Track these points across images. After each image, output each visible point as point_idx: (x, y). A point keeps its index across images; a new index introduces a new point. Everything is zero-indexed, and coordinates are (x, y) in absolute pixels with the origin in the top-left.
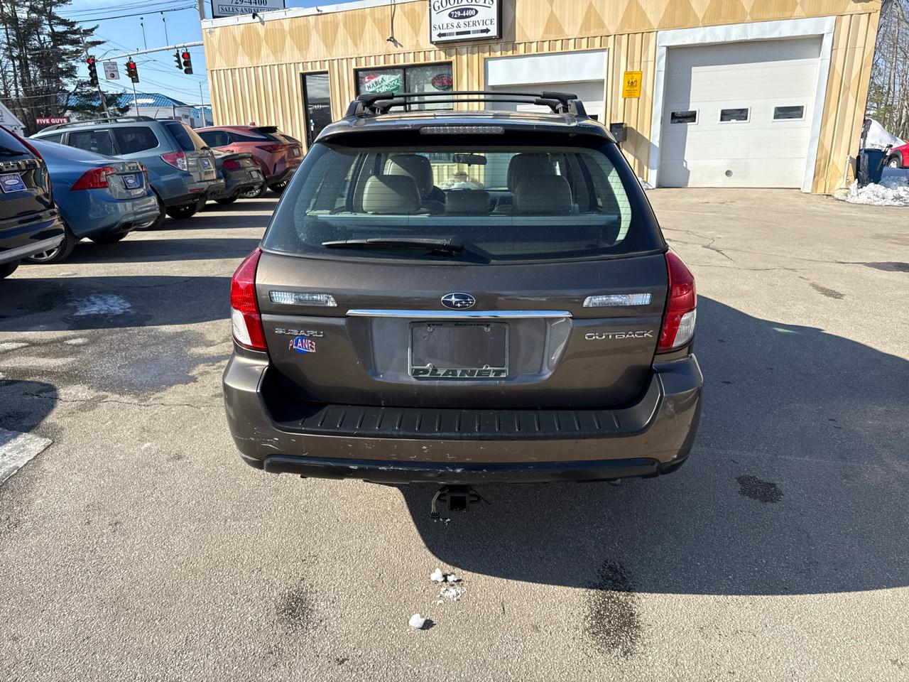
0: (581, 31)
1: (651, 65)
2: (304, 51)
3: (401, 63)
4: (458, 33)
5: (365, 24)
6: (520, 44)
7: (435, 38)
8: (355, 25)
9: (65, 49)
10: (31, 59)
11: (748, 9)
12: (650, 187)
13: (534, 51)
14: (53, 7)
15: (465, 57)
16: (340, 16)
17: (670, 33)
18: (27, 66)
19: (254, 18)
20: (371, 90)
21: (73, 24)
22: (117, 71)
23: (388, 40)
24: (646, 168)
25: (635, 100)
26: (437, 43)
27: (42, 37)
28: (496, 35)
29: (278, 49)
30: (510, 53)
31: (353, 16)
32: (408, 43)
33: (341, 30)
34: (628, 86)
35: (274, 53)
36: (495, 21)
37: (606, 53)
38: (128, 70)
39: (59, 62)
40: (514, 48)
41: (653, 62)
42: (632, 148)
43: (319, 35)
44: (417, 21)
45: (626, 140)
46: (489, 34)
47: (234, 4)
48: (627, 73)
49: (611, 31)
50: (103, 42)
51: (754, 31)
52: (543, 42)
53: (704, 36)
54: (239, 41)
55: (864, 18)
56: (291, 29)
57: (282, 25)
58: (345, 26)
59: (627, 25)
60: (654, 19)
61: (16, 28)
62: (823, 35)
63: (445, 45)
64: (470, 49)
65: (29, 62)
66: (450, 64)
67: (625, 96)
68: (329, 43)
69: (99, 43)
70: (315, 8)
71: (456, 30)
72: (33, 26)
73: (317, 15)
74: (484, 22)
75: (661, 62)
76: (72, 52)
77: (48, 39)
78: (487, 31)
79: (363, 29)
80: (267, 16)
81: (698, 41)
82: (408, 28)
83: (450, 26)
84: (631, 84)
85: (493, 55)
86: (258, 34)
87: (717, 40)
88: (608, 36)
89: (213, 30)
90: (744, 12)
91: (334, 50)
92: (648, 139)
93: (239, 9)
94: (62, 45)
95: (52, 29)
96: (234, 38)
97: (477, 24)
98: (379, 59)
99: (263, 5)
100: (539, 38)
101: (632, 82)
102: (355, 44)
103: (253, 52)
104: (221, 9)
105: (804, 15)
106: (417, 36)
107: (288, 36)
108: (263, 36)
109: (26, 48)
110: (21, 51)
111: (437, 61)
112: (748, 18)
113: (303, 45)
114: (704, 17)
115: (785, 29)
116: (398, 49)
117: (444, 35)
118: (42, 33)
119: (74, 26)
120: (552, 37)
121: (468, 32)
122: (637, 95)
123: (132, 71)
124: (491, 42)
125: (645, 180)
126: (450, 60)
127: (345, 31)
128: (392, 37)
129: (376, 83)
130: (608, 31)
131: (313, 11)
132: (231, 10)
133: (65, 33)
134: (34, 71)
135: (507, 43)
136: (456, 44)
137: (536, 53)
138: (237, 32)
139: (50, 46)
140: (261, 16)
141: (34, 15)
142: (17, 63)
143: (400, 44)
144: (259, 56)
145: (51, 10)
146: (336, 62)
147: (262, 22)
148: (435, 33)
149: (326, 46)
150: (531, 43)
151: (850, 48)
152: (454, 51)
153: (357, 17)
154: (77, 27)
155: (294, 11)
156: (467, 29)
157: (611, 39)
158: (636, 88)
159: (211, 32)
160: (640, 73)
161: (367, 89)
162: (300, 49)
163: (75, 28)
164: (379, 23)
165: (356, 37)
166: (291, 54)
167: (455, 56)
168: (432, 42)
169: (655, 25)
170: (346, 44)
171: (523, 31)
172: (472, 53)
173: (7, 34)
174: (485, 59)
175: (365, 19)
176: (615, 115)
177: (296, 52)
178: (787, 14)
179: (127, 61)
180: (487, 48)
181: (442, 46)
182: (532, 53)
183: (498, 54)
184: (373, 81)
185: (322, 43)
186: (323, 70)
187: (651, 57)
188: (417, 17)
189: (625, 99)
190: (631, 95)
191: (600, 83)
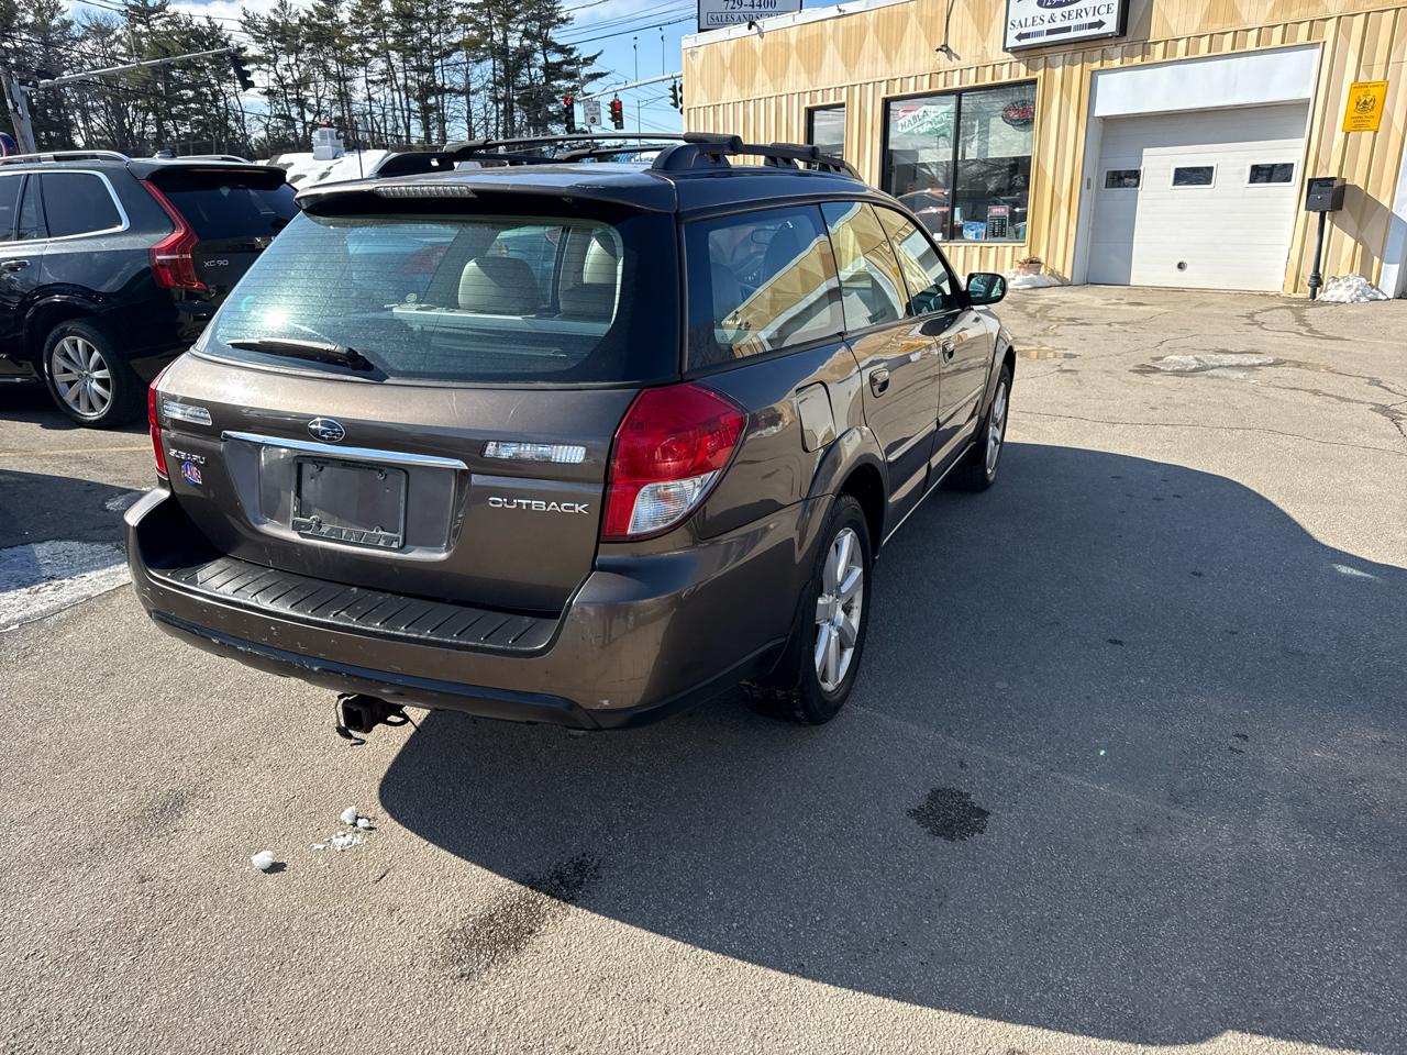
0: (1272, 14)
2: (814, 75)
3: (956, 85)
4: (1050, 32)
5: (907, 24)
6: (1156, 43)
7: (1012, 42)
8: (890, 30)
9: (560, 86)
10: (518, 101)
12: (1381, 296)
13: (1181, 54)
14: (550, 30)
15: (1058, 71)
16: (871, 17)
18: (512, 111)
19: (750, 28)
20: (905, 130)
21: (571, 51)
22: (599, 114)
23: (937, 50)
24: (1376, 260)
25: (1367, 136)
26: (1015, 51)
27: (533, 73)
28: (1114, 30)
29: (777, 75)
30: (1137, 60)
31: (890, 16)
32: (968, 53)
33: (870, 37)
34: (1356, 110)
35: (773, 78)
36: (1115, 8)
37: (1317, 52)
38: (612, 112)
39: (549, 104)
40: (1146, 51)
42: (1351, 223)
43: (838, 48)
44: (987, 16)
45: (1341, 209)
46: (1103, 30)
47: (729, 10)
48: (1356, 85)
49: (1332, 10)
50: (607, 74)
52: (1200, 37)
54: (727, 63)
56: (799, 41)
57: (787, 36)
58: (876, 32)
61: (505, 62)
63: (1028, 53)
64: (1068, 57)
65: (515, 105)
66: (1034, 82)
67: (1349, 128)
68: (850, 59)
69: (601, 75)
70: (835, 7)
71: (1047, 26)
72: (525, 55)
73: (838, 17)
74: (1096, 10)
76: (568, 89)
77: (540, 73)
78: (1100, 24)
79: (902, 32)
80: (767, 24)
82: (971, 28)
83: (1038, 20)
84: (1363, 106)
85: (1107, 65)
86: (754, 51)
88: (1326, 19)
89: (695, 49)
91: (857, 69)
92: (1387, 206)
93: (736, 16)
94: (555, 80)
95: (546, 60)
96: (722, 60)
97: (1084, 14)
98: (922, 80)
99: (770, 9)
100: (1192, 31)
101: (1365, 103)
102: (888, 58)
103: (745, 79)
104: (710, 19)
106: (983, 40)
107: (794, 52)
108: (760, 55)
109: (515, 88)
110: (508, 90)
111: (1013, 79)
113: (812, 63)
116: (952, 64)
117: (1027, 36)
118: (534, 66)
119: (571, 54)
120: (1216, 28)
121: (1068, 29)
122: (1373, 124)
123: (616, 111)
124: (1105, 42)
125: (1373, 283)
126: (1033, 77)
127: (876, 40)
128: (946, 45)
129: (914, 118)
130: (1327, 10)
131: (833, 11)
132: (724, 18)
133: (560, 64)
134: (519, 116)
135: (1133, 43)
136: (1045, 50)
137: (1185, 58)
138: (727, 50)
139: (541, 83)
140: (760, 25)
141: (526, 42)
142: (501, 106)
143: (955, 55)
144: (752, 85)
145: (547, 33)
146: (857, 88)
147: (761, 34)
148: (1012, 34)
149: (846, 66)
150: (1177, 40)
152: (1041, 61)
153: (895, 17)
154: (575, 54)
155: (809, 14)
156: (1066, 24)
157: (1331, 25)
158: (1373, 113)
159: (692, 54)
160: (1385, 84)
161: (900, 129)
162: (809, 72)
163: (572, 57)
164: (927, 24)
165: (891, 47)
166: (796, 81)
167: (1042, 70)
168: (1005, 49)
170: (874, 60)
171: (1165, 21)
172: (1072, 64)
173: (494, 69)
174: (1093, 72)
175: (907, 18)
176: (1325, 164)
177: (803, 76)
179: (610, 99)
180: (1098, 53)
181: (1023, 54)
182: (1177, 59)
183: (1117, 63)
184: (910, 116)
185: (840, 60)
186: (838, 102)
188: (987, 10)
189: (1347, 134)
190: (1361, 126)
191: (1301, 106)
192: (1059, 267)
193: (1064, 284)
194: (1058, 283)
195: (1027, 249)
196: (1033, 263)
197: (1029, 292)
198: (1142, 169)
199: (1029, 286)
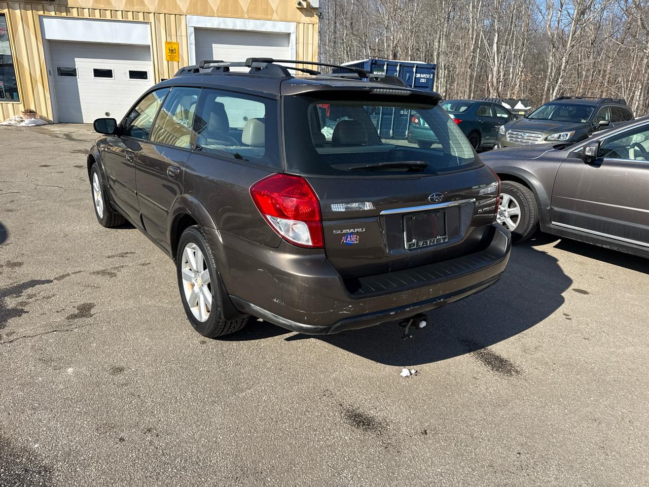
0: (126, 5)
1: (184, 39)
6: (72, 8)
11: (245, 10)
13: (86, 16)
15: (17, 12)
17: (195, 18)
25: (176, 63)
30: (64, 14)
34: (169, 53)
37: (149, 26)
40: (67, 11)
41: (186, 37)
48: (167, 43)
49: (151, 9)
51: (251, 25)
52: (94, 9)
53: (219, 24)
55: (311, 26)
59: (163, 7)
60: (183, 6)
62: (290, 33)
66: (4, 15)
67: (168, 60)
75: (191, 38)
81: (215, 26)
84: (172, 51)
85: (47, 13)
87: (228, 28)
88: (149, 13)
90: (243, 12)
100: (90, 6)
101: (172, 50)
105: (278, 19)
112: (246, 16)
114: (217, 11)
115: (268, 27)
120: (102, 7)
122: (177, 59)
126: (2, 12)
130: (149, 9)
135: (59, 5)
137: (88, 18)
150: (83, 8)
151: (306, 44)
157: (151, 16)
158: (176, 54)
160: (177, 44)
167: (7, 10)
169: (184, 10)
172: (26, 9)
174: (39, 16)
176: (162, 73)
178: (269, 17)
180: (40, 7)
182: (84, 17)
183: (53, 14)
187: (184, 33)
189: (168, 62)
190: (172, 59)
191: (147, 48)
192: (44, 114)
193: (50, 123)
194: (47, 123)
195: (22, 105)
196: (30, 113)
197: (35, 127)
198: (76, 67)
199: (34, 125)
